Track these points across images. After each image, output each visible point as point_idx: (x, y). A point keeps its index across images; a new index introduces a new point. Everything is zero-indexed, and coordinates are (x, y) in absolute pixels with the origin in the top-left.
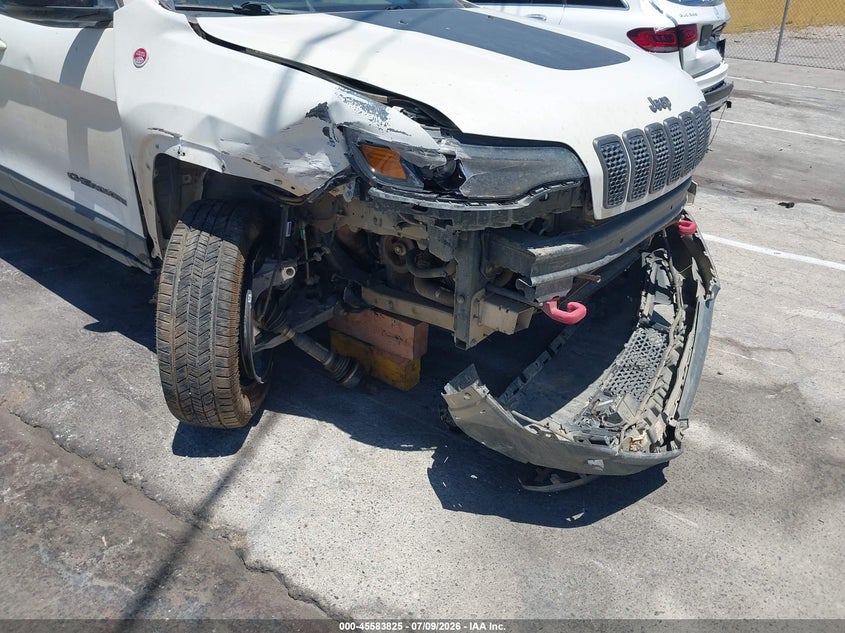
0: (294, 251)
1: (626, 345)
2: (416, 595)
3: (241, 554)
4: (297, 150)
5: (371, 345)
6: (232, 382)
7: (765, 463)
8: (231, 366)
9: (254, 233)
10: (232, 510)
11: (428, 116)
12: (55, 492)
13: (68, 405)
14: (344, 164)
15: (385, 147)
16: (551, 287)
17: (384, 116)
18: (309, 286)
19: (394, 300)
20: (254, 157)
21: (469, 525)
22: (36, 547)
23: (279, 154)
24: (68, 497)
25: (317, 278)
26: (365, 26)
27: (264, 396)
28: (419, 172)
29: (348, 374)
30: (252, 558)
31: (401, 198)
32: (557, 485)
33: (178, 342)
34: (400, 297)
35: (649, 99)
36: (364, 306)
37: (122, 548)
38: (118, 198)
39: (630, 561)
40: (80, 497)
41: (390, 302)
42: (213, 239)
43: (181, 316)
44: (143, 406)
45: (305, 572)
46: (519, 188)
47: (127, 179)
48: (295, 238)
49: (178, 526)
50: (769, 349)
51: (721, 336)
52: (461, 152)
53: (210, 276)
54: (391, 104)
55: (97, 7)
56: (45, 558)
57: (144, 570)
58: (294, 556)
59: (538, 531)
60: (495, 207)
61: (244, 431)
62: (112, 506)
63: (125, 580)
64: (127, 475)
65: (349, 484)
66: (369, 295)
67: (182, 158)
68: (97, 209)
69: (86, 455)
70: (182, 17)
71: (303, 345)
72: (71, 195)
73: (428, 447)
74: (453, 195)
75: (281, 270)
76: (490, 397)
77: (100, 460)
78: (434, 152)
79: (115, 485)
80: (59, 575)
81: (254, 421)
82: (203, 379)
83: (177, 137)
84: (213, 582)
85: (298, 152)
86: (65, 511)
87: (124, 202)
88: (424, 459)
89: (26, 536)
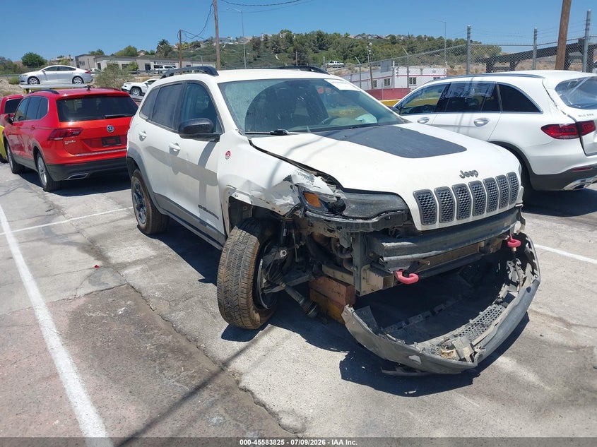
0: (288, 243)
1: (481, 313)
2: (311, 411)
3: (238, 382)
4: (280, 195)
5: (326, 297)
6: (247, 301)
7: (542, 384)
8: (248, 293)
9: (268, 233)
10: (239, 364)
11: (331, 181)
12: (168, 348)
13: (182, 313)
14: (298, 201)
15: (312, 193)
16: (397, 263)
17: (312, 180)
18: (297, 263)
19: (335, 271)
20: (263, 198)
21: (351, 386)
22: (155, 367)
23: (273, 196)
24: (172, 350)
25: (301, 259)
26: (326, 139)
27: (269, 316)
28: (326, 204)
29: (311, 309)
30: (242, 385)
31: (318, 216)
32: (399, 372)
33: (226, 279)
34: (337, 270)
35: (461, 172)
36: (323, 274)
37: (189, 373)
38: (216, 216)
39: (429, 415)
40: (178, 351)
41: (333, 272)
42: (248, 234)
43: (228, 268)
44: (215, 317)
45: (264, 393)
46: (372, 213)
47: (219, 207)
48: (289, 236)
49: (214, 368)
50: (587, 326)
51: (556, 316)
52: (343, 196)
53: (243, 251)
54: (317, 176)
55: (215, 133)
56: (158, 372)
57: (195, 382)
58: (261, 386)
59: (386, 395)
60: (361, 221)
61: (256, 331)
62: (190, 356)
63: (187, 385)
64: (199, 344)
65: (298, 361)
66: (325, 269)
67: (236, 198)
68: (208, 222)
69: (185, 335)
70: (245, 138)
71: (290, 292)
72: (198, 215)
73: (345, 351)
74: (341, 215)
75: (279, 252)
76: (354, 313)
77: (188, 337)
78: (332, 196)
79: (193, 348)
80: (161, 378)
81: (262, 328)
82: (235, 298)
83: (235, 189)
84: (223, 392)
85: (280, 196)
86: (170, 355)
87: (218, 218)
88: (341, 356)
89: (152, 363)
